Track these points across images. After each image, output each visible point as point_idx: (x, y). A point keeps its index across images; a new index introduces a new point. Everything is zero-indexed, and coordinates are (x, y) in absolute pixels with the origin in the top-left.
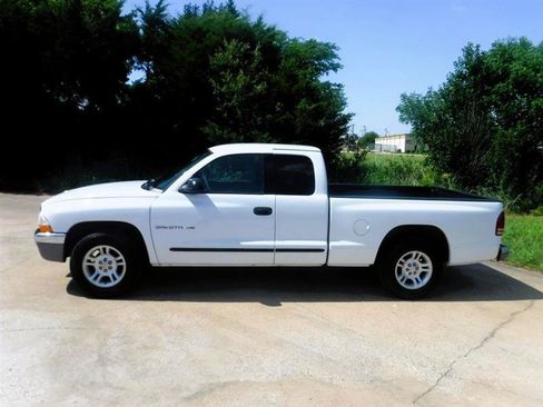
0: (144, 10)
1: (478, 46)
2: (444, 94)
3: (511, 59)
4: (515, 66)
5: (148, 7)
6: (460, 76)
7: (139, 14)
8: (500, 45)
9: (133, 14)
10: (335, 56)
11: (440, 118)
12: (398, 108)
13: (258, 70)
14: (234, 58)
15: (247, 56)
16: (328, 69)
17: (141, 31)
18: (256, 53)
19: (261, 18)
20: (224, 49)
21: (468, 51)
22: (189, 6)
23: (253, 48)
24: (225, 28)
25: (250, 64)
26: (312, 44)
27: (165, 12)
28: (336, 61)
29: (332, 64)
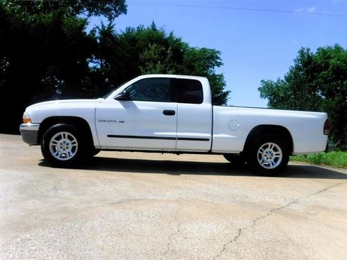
0: (101, 28)
1: (309, 49)
2: (288, 79)
3: (329, 58)
4: (332, 61)
5: (103, 26)
6: (298, 68)
7: (97, 30)
8: (322, 49)
9: (93, 32)
10: (218, 58)
11: (285, 94)
12: (259, 89)
13: (169, 62)
14: (155, 54)
15: (164, 54)
16: (214, 65)
17: (98, 41)
18: (169, 51)
19: (172, 34)
20: (149, 49)
21: (302, 52)
22: (129, 28)
23: (167, 50)
24: (149, 37)
25: (165, 58)
26: (204, 50)
27: (113, 29)
28: (219, 61)
29: (217, 62)
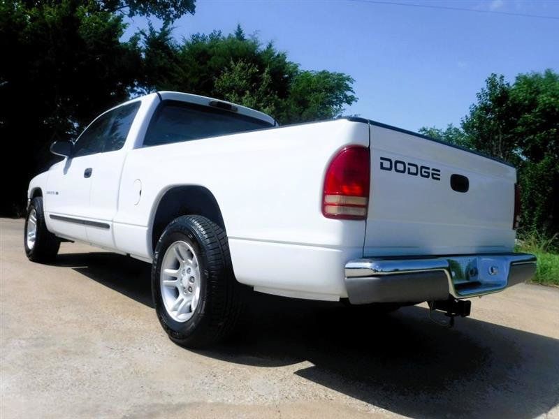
0: (148, 33)
1: (502, 77)
2: (466, 127)
3: (538, 92)
4: (543, 98)
5: (151, 29)
6: (485, 109)
7: (142, 37)
8: (525, 77)
9: (134, 40)
10: (349, 89)
13: (266, 93)
14: (241, 79)
15: (255, 79)
16: (342, 102)
17: (143, 56)
18: (265, 75)
19: (270, 46)
20: (230, 70)
21: (492, 83)
22: (198, 37)
23: (262, 72)
24: (231, 50)
25: (257, 87)
26: (325, 75)
27: (169, 37)
28: (349, 93)
29: (346, 96)
